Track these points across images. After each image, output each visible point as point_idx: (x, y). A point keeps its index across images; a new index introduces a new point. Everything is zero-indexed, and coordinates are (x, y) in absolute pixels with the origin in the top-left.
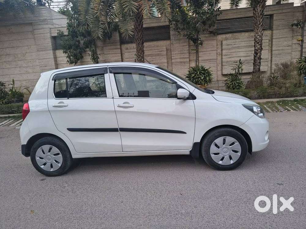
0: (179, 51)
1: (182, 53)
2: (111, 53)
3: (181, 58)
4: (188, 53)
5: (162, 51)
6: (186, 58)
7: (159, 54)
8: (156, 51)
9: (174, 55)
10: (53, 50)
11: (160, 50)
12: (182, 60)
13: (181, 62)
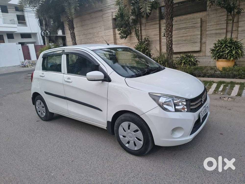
0: (215, 22)
1: (218, 24)
2: (151, 28)
3: (216, 29)
4: (225, 23)
5: (196, 23)
6: (222, 29)
7: (193, 27)
8: (191, 23)
9: (209, 27)
10: (113, 29)
11: (194, 22)
12: (217, 32)
13: (216, 34)
